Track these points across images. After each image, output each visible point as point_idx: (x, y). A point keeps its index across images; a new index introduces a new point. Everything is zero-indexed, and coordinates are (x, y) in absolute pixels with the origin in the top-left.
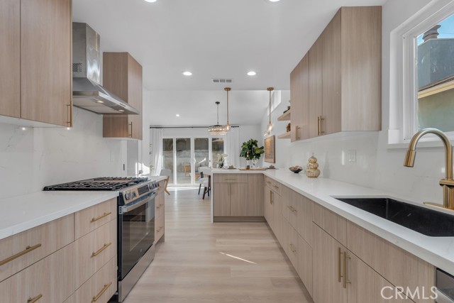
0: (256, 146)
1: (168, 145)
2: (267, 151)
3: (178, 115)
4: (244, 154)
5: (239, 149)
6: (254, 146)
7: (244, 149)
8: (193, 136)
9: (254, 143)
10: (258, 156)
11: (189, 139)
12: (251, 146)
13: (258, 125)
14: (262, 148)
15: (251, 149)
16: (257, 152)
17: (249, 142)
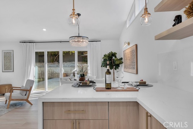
0: (116, 57)
1: (40, 57)
2: (127, 61)
3: (44, 30)
4: (104, 65)
5: (100, 60)
6: (114, 58)
7: (105, 60)
8: (61, 49)
9: (114, 55)
10: (117, 66)
11: (58, 52)
12: (112, 58)
13: (117, 39)
14: (122, 59)
15: (111, 60)
16: (117, 63)
17: (109, 54)
